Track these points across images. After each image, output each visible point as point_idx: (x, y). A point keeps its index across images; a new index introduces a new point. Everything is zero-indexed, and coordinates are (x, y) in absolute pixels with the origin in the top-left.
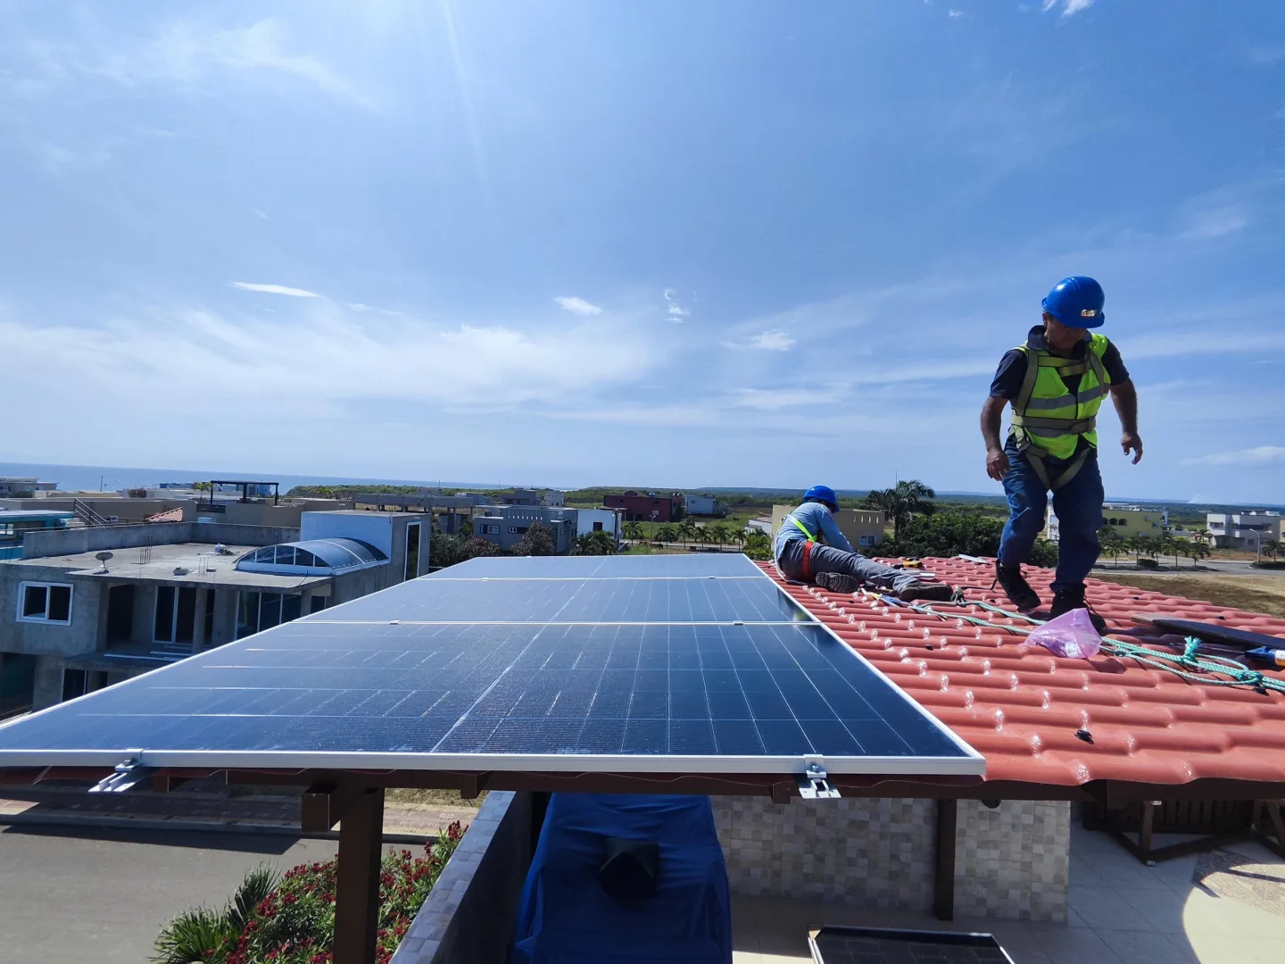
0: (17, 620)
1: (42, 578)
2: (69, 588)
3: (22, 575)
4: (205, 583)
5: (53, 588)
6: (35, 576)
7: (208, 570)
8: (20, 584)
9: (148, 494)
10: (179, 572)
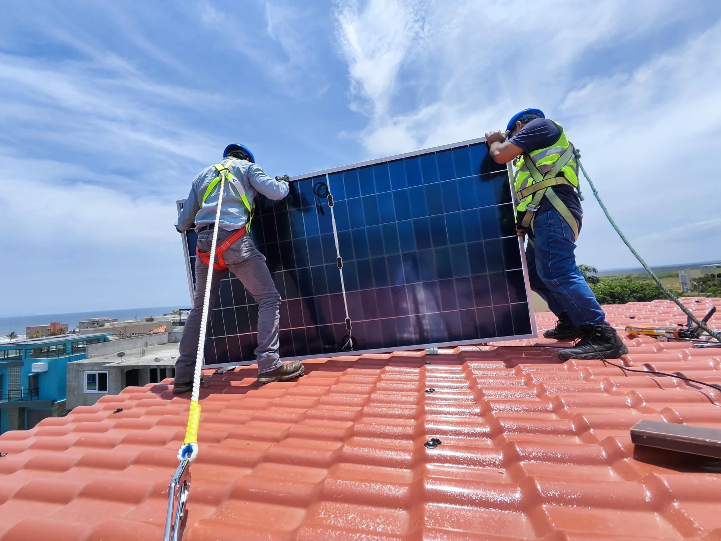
0: (84, 393)
1: (94, 369)
2: (106, 373)
3: (86, 368)
4: (169, 365)
5: (99, 374)
6: (91, 368)
7: (172, 358)
8: (84, 373)
9: (154, 320)
10: (157, 360)
